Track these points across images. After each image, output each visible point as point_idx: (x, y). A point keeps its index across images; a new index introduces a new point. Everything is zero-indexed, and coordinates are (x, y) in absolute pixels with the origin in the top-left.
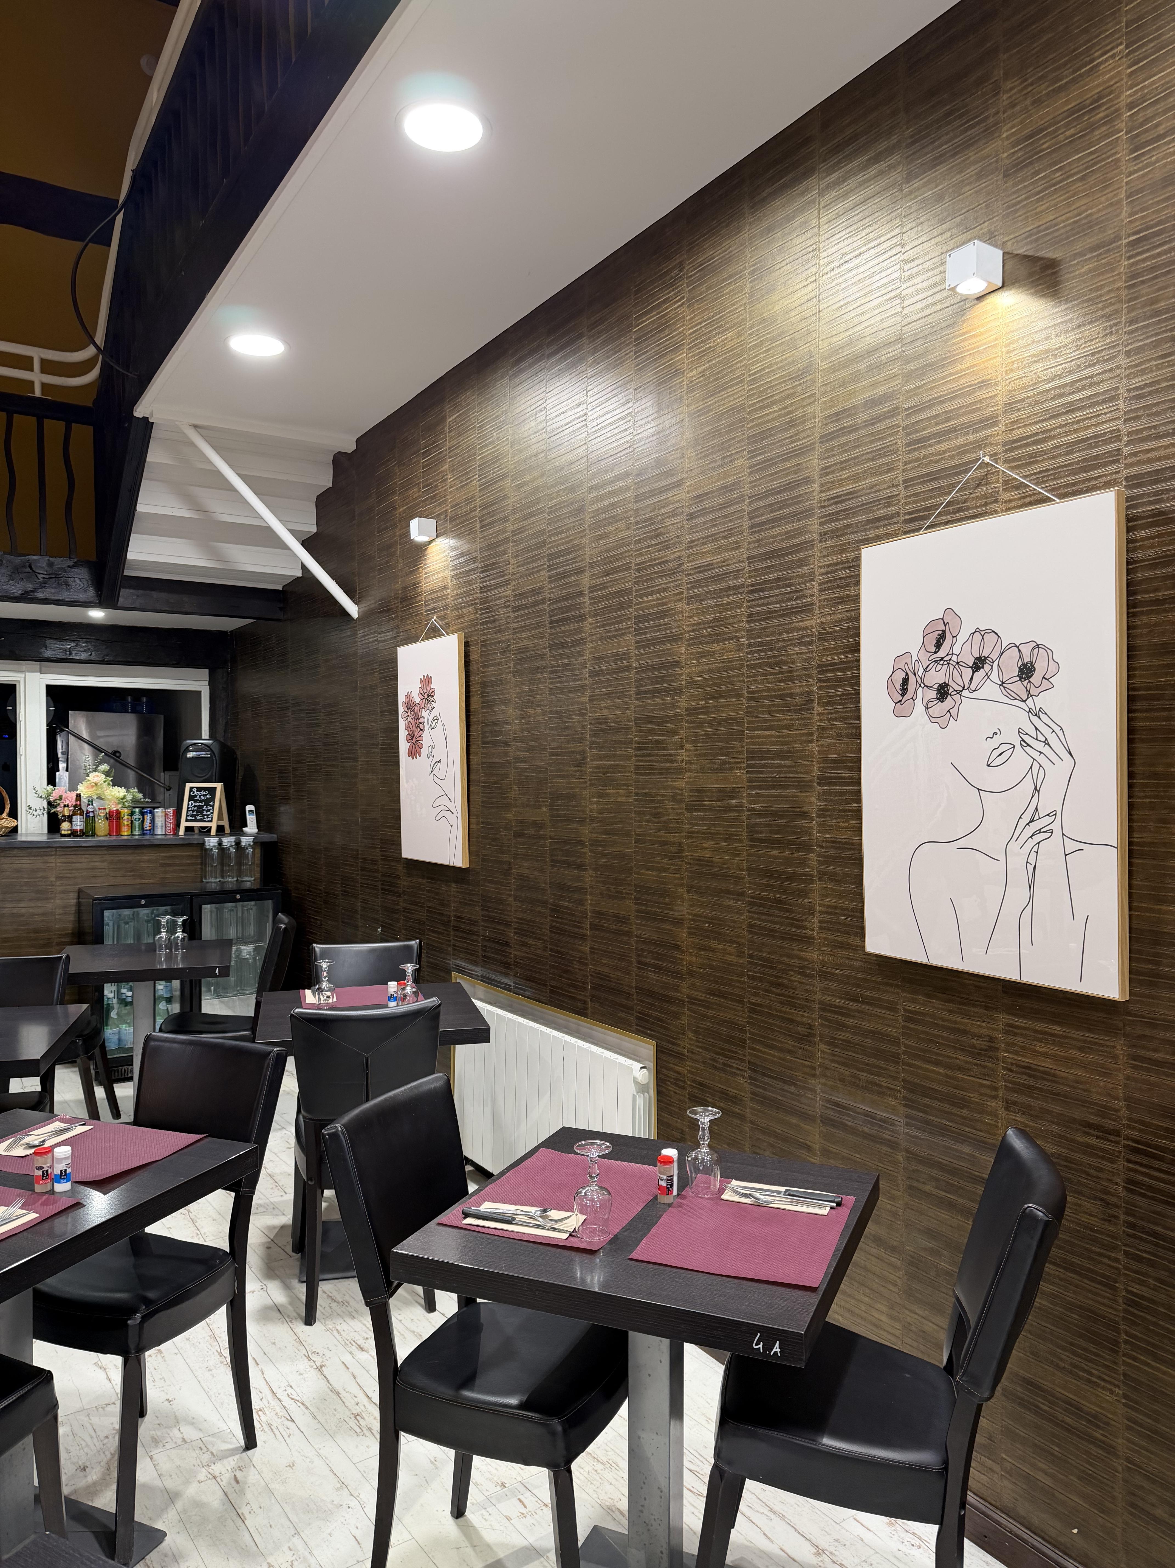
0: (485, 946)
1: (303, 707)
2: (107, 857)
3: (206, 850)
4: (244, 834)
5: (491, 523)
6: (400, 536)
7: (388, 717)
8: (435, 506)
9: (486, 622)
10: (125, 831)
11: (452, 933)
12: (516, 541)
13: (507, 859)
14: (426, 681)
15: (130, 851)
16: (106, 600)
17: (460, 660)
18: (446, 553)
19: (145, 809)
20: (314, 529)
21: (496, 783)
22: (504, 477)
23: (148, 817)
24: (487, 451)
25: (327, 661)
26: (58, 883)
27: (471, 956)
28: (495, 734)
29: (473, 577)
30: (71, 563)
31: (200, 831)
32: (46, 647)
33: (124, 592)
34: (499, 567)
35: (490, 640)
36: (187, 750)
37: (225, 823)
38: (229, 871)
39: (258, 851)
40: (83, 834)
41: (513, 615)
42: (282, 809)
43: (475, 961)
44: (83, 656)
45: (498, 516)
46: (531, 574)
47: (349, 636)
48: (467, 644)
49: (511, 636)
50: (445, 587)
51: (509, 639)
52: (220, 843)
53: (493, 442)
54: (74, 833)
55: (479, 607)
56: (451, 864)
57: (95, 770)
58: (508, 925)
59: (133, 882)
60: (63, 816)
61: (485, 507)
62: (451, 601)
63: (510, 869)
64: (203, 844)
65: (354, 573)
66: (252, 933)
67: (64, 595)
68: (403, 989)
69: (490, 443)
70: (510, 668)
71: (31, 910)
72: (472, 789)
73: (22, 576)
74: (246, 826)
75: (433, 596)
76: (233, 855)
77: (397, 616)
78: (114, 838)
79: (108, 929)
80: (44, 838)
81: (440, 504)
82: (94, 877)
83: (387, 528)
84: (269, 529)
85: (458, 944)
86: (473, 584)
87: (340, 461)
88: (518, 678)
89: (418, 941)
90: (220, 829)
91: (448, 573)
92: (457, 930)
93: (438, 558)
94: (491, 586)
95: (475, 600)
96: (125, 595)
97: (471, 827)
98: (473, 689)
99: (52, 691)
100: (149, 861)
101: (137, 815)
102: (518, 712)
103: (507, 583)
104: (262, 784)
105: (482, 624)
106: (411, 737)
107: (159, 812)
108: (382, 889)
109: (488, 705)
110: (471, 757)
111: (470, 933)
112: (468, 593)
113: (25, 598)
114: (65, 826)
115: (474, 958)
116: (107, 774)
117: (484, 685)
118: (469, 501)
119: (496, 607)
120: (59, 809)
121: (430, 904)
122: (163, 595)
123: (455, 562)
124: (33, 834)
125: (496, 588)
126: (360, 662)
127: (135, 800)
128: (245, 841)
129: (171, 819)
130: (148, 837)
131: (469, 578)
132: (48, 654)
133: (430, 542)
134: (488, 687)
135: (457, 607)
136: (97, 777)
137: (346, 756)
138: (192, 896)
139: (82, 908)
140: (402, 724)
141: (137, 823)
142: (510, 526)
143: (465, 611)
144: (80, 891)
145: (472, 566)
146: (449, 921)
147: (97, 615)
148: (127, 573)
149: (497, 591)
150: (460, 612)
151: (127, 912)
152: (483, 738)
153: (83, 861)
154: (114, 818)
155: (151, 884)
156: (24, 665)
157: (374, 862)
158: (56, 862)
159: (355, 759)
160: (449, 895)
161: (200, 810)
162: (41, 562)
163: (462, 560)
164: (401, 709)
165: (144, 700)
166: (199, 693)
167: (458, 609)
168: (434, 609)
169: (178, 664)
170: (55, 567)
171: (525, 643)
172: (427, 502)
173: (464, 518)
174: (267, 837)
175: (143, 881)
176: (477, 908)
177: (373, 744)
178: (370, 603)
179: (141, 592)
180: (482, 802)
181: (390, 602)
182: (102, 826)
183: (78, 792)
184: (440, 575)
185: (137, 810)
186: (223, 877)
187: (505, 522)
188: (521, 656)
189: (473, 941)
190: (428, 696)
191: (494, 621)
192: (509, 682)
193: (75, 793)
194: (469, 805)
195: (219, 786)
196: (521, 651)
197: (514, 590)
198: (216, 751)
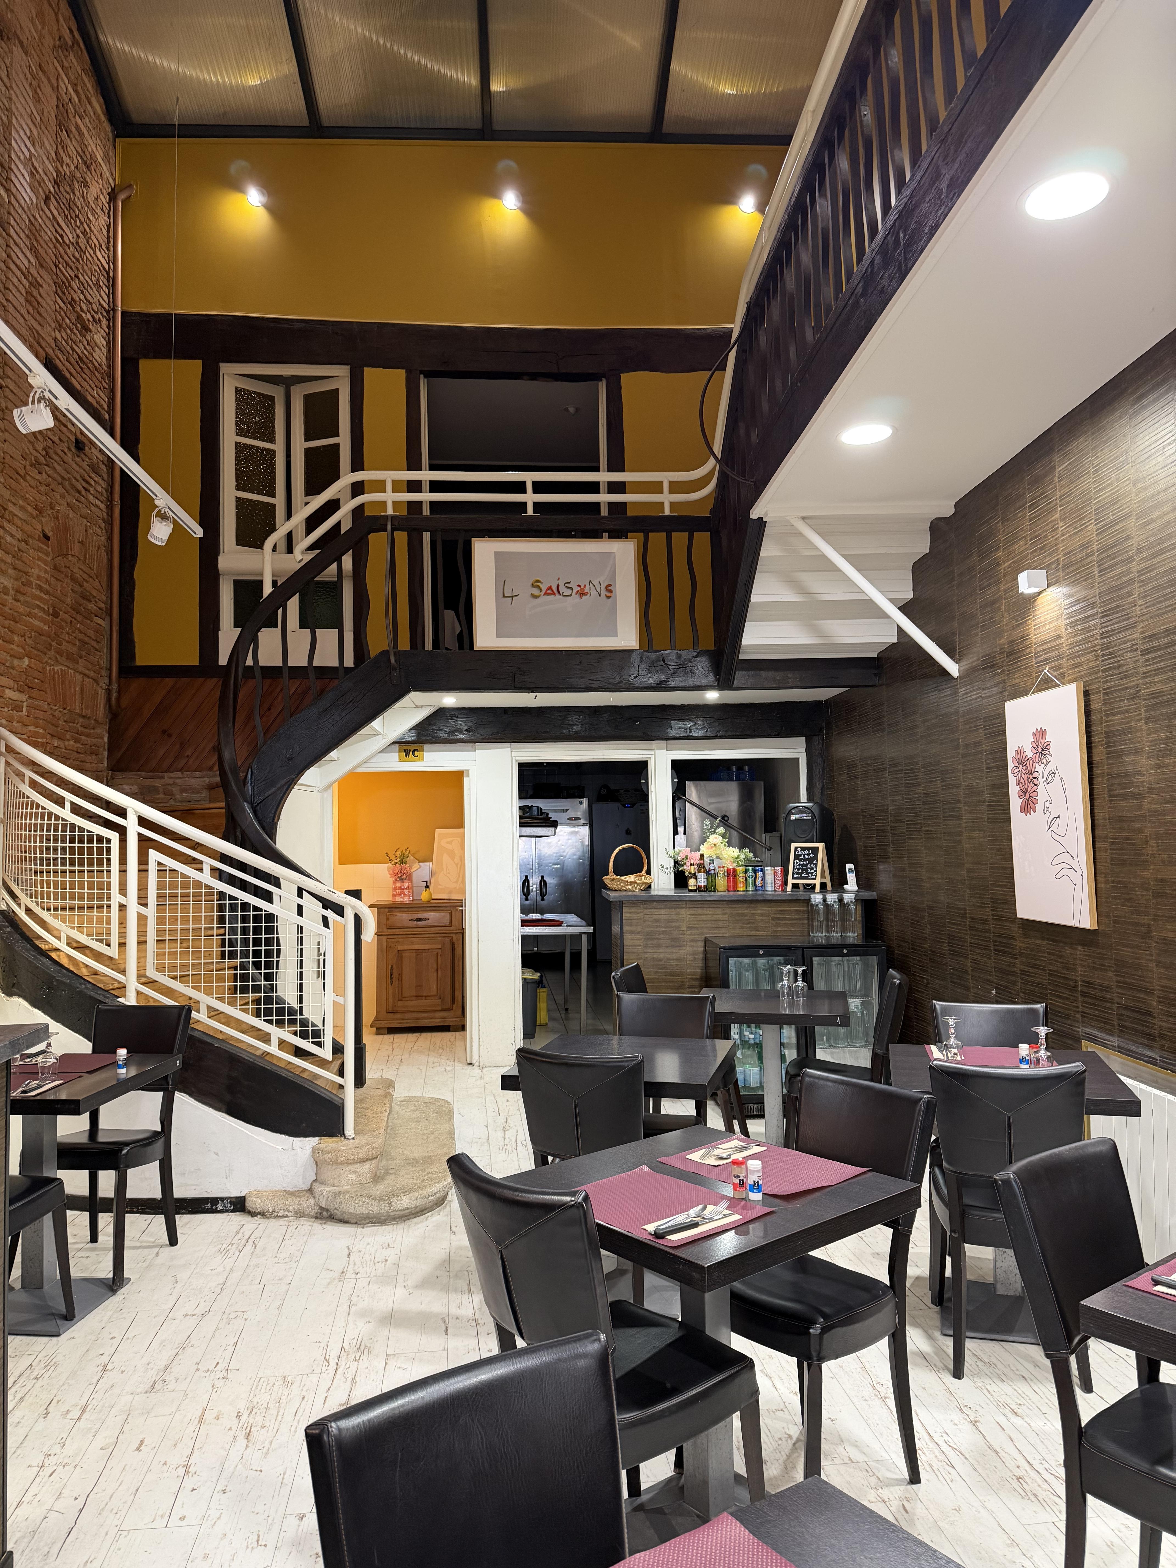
0: (1122, 1015)
1: (900, 768)
2: (728, 911)
3: (812, 905)
4: (845, 891)
5: (1112, 566)
6: (1005, 591)
7: (995, 774)
8: (1045, 557)
9: (1110, 669)
10: (741, 887)
11: (1080, 998)
12: (1143, 581)
13: (1146, 921)
14: (1040, 733)
15: (745, 906)
16: (724, 682)
17: (1079, 710)
18: (1059, 602)
19: (757, 867)
20: (910, 595)
21: (1127, 838)
22: (1127, 517)
23: (759, 875)
24: (1105, 495)
25: (924, 721)
26: (688, 932)
27: (1105, 1024)
28: (1125, 786)
29: (1091, 623)
30: (695, 654)
31: (805, 888)
32: (671, 728)
33: (739, 674)
34: (1123, 610)
35: (1114, 686)
36: (790, 813)
37: (828, 880)
38: (834, 926)
39: (859, 908)
40: (707, 889)
41: (1142, 659)
42: (881, 867)
43: (1111, 1031)
44: (700, 733)
45: (1120, 558)
46: (1163, 614)
47: (950, 695)
48: (1086, 694)
49: (1141, 681)
50: (1059, 637)
51: (1138, 685)
52: (824, 900)
53: (1111, 484)
54: (699, 889)
55: (1100, 653)
56: (1077, 925)
57: (714, 833)
58: (1149, 992)
59: (749, 933)
60: (690, 873)
61: (1102, 551)
62: (1065, 650)
63: (1149, 932)
64: (810, 900)
65: (954, 634)
66: (858, 988)
67: (690, 682)
68: (1036, 1052)
69: (1108, 485)
70: (1140, 714)
71: (668, 956)
72: (1097, 846)
73: (657, 669)
74: (847, 884)
75: (1045, 647)
76: (837, 911)
77: (1003, 671)
78: (732, 893)
79: (733, 975)
80: (672, 893)
81: (1050, 554)
82: (717, 928)
83: (990, 585)
84: (870, 602)
85: (1086, 1010)
86: (1091, 631)
87: (938, 528)
88: (1151, 725)
89: (1043, 1004)
90: (823, 886)
91: (1062, 622)
92: (1086, 996)
93: (1049, 607)
94: (1114, 630)
95: (1095, 646)
96: (740, 677)
97: (1099, 886)
98: (1095, 739)
99: (677, 765)
100: (762, 915)
101: (750, 873)
102: (1152, 762)
103: (1134, 626)
104: (860, 844)
105: (1104, 671)
106: (1023, 792)
107: (768, 869)
108: (995, 950)
109: (1114, 755)
110: (1096, 811)
111: (1104, 999)
112: (1085, 640)
113: (660, 687)
114: (692, 882)
115: (1108, 1027)
116: (723, 836)
117: (1109, 735)
118: (1084, 547)
119: (1121, 652)
120: (685, 867)
121: (1051, 968)
122: (771, 674)
123: (1070, 610)
124: (663, 889)
125: (1119, 632)
126: (961, 720)
127: (747, 859)
128: (848, 898)
129: (779, 877)
130: (760, 893)
131: (1087, 625)
132: (673, 733)
133: (1040, 593)
134: (1114, 736)
135: (1072, 656)
136: (715, 839)
137: (948, 814)
138: (803, 949)
139: (708, 955)
140: (1012, 780)
141: (750, 880)
142: (1135, 567)
143: (1083, 659)
144: (706, 940)
145: (1090, 613)
146: (1076, 986)
147: (712, 696)
148: (741, 657)
149: (1122, 635)
150: (1077, 661)
151: (746, 961)
152: (1109, 791)
153: (708, 914)
154: (731, 875)
155: (764, 936)
156: (655, 743)
157: (984, 922)
158: (685, 914)
159: (960, 817)
160: (1074, 959)
161: (804, 869)
162: (671, 655)
163: (1078, 607)
164: (1011, 765)
165: (747, 768)
166: (797, 760)
167: (1075, 657)
168: (1046, 660)
169: (778, 735)
170: (683, 659)
171: (1159, 687)
172: (1036, 554)
173: (1079, 565)
174: (867, 895)
175: (758, 933)
176: (1110, 974)
177: (979, 802)
178: (970, 660)
179: (751, 673)
180: (1112, 860)
181: (994, 657)
182: (721, 882)
183: (701, 852)
184: (1052, 625)
185: (750, 868)
186: (828, 932)
187: (1129, 562)
188: (1155, 701)
189: (1105, 1008)
190: (1043, 750)
191: (1119, 667)
192: (1141, 730)
193: (698, 853)
194: (1095, 862)
195: (821, 846)
196: (1153, 696)
197: (1142, 633)
198: (816, 813)
